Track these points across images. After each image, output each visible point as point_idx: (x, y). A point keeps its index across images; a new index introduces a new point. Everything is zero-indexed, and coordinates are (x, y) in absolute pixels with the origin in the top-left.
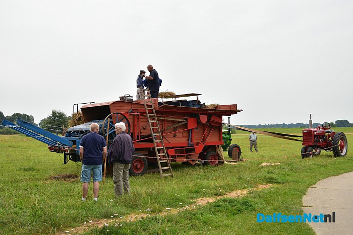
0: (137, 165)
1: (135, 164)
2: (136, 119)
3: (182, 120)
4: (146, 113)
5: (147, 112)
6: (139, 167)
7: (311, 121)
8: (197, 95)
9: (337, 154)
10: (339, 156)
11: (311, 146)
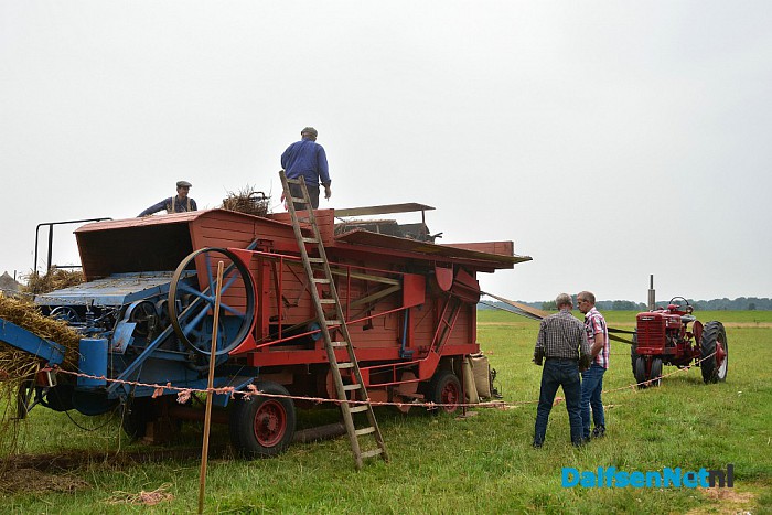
0: (266, 422)
1: (262, 417)
2: (267, 272)
3: (388, 281)
4: (299, 254)
5: (305, 252)
6: (272, 426)
7: (652, 293)
8: (422, 208)
9: (710, 375)
10: (715, 382)
11: (659, 356)
